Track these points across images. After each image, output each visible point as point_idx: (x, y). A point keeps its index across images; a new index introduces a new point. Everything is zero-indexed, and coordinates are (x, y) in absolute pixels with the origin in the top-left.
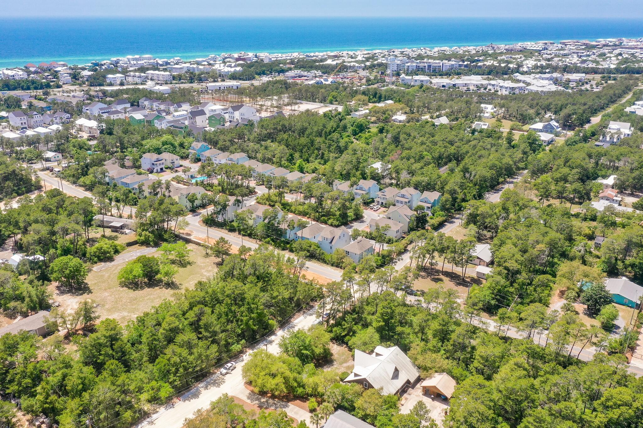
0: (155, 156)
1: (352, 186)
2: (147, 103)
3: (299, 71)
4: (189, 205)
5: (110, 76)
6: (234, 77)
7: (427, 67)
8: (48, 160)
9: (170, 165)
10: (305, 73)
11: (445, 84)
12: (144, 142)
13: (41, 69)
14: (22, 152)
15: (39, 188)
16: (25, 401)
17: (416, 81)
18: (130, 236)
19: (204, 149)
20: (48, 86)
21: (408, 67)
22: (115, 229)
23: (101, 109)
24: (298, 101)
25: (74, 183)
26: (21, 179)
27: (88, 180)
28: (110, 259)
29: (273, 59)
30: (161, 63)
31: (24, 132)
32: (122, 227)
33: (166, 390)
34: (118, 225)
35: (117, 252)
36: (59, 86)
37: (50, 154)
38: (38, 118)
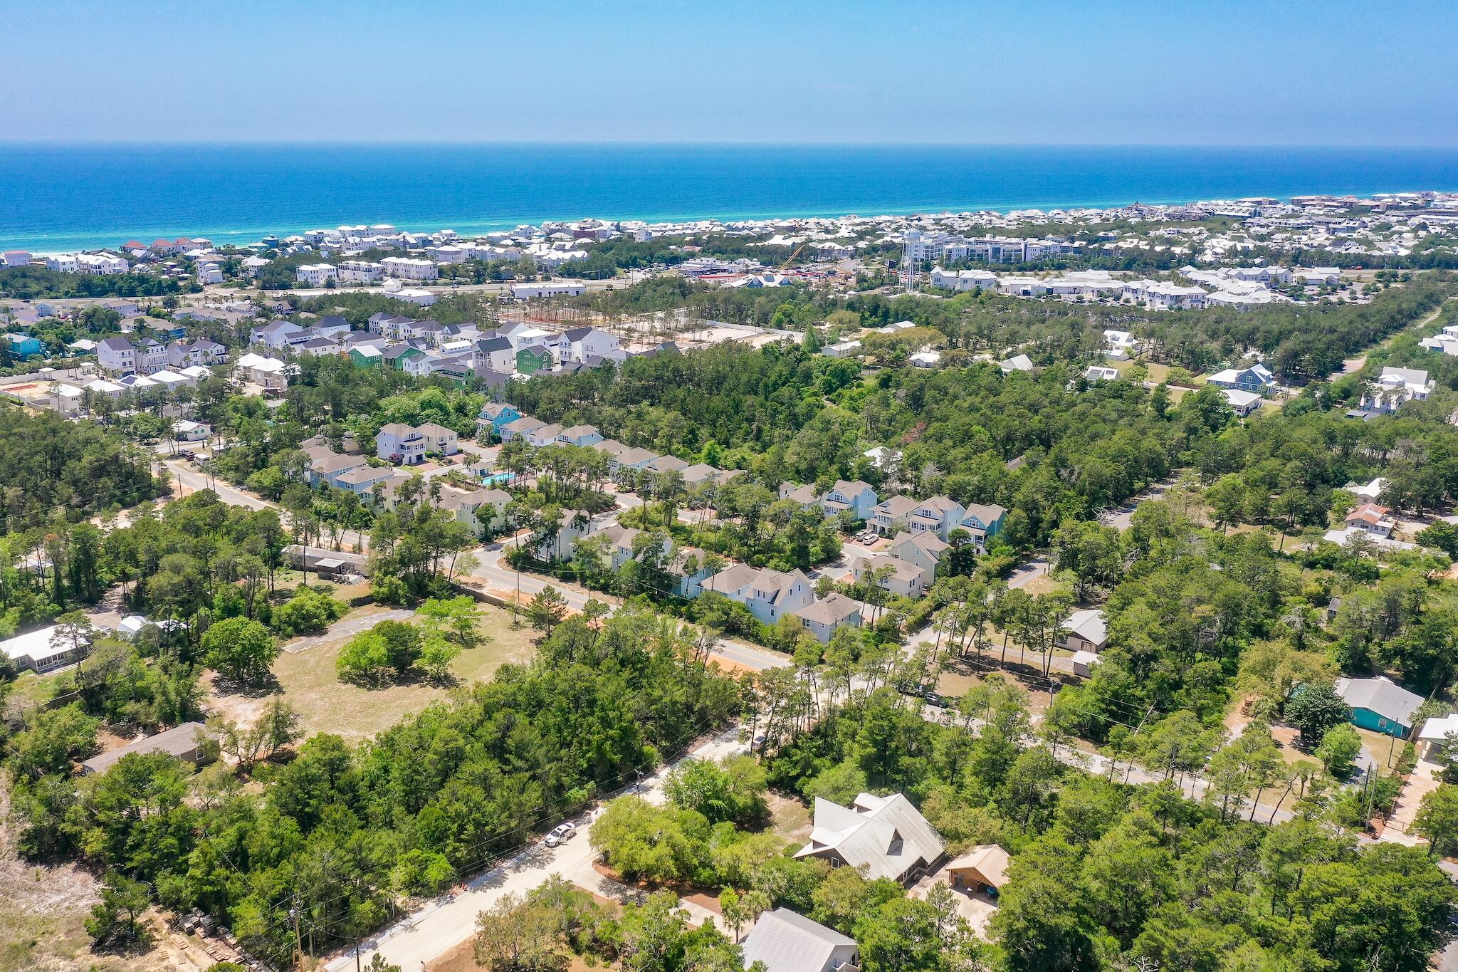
0: (407, 430)
1: (819, 493)
2: (384, 324)
3: (711, 259)
4: (478, 527)
5: (305, 268)
6: (570, 271)
7: (990, 253)
8: (181, 437)
9: (437, 450)
10: (726, 265)
11: (1029, 288)
12: (383, 402)
13: (157, 254)
14: (128, 422)
15: (165, 492)
16: (166, 882)
17: (965, 281)
18: (358, 586)
19: (507, 417)
20: (174, 287)
21: (950, 251)
22: (326, 573)
23: (289, 335)
24: (709, 322)
25: (238, 483)
26: (130, 475)
27: (267, 477)
28: (319, 630)
29: (654, 235)
30: (412, 241)
31: (132, 381)
32: (341, 569)
33: (438, 869)
34: (334, 564)
35: (332, 616)
36: (196, 289)
37: (187, 426)
38: (157, 352)
